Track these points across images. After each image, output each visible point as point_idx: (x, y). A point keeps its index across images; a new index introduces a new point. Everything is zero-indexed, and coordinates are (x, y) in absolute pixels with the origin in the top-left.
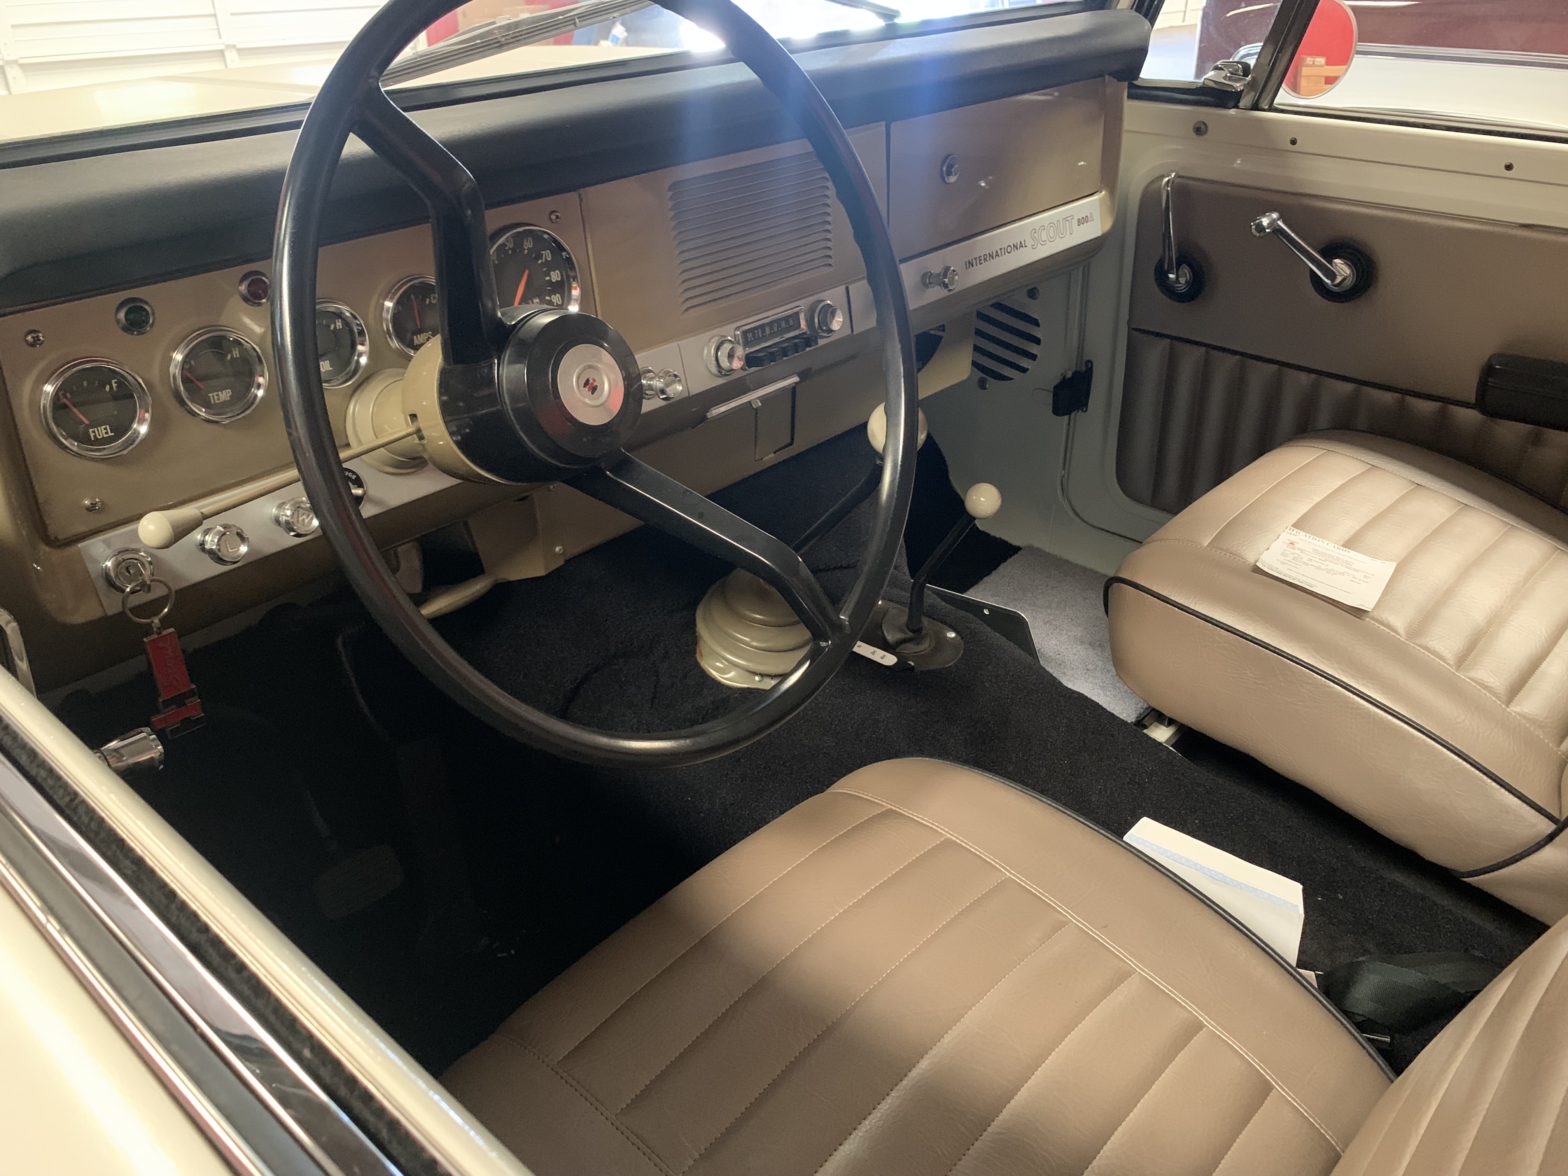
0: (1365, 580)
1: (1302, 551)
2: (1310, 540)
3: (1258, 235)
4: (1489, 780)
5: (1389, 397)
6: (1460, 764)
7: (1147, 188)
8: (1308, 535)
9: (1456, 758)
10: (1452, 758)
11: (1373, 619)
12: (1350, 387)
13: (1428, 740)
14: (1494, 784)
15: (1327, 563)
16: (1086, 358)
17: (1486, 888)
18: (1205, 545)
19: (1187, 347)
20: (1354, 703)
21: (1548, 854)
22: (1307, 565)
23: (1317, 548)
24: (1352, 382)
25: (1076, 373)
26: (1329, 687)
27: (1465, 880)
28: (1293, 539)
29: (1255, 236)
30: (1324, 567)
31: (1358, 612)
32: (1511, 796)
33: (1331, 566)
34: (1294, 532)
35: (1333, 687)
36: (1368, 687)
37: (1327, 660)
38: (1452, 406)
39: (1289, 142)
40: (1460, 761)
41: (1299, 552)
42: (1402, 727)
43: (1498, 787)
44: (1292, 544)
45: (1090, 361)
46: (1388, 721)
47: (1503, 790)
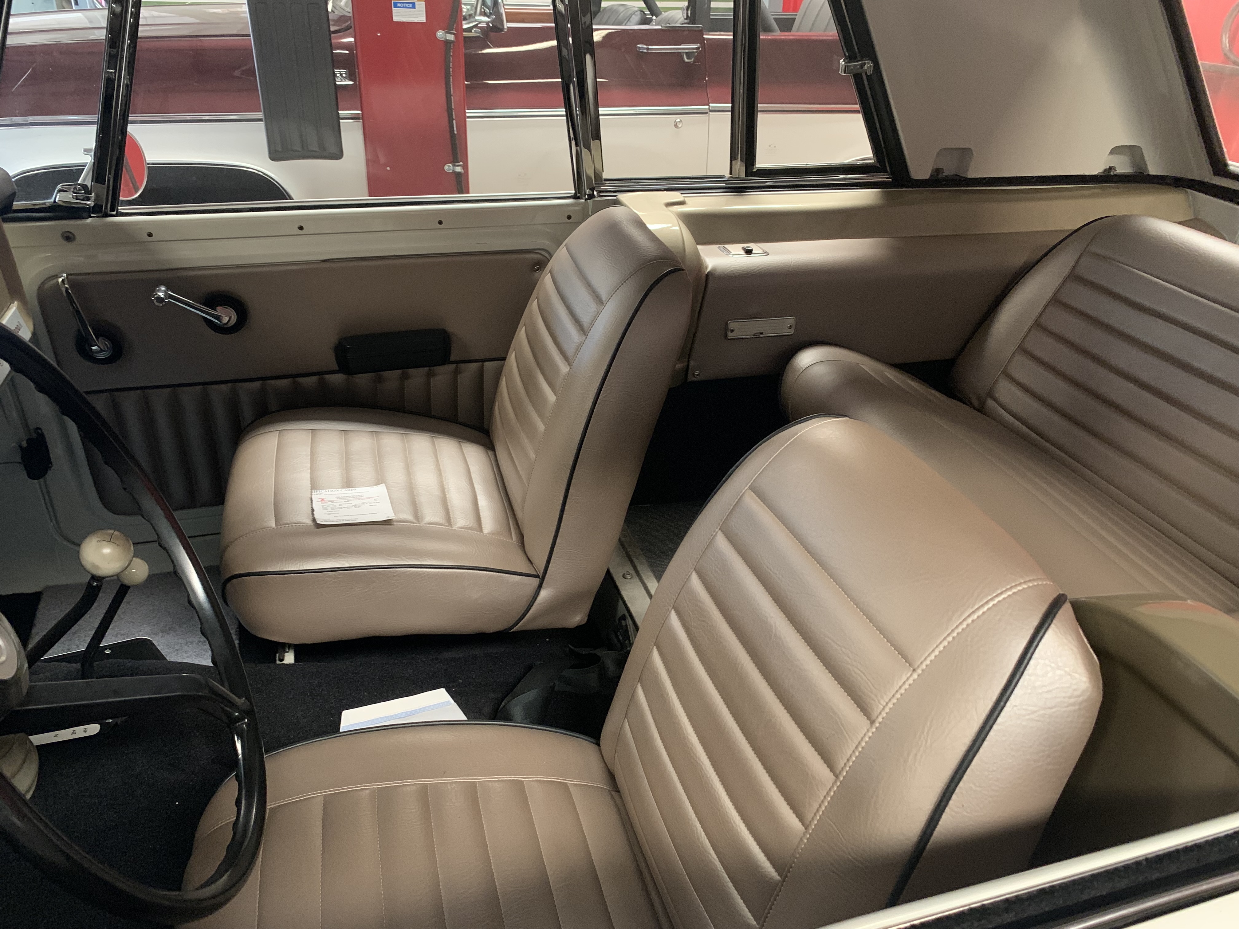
0: (376, 501)
1: (332, 502)
2: (330, 493)
3: (161, 305)
4: (504, 575)
5: (286, 382)
6: (489, 574)
7: (40, 288)
8: (327, 490)
9: (485, 572)
10: (483, 574)
11: (397, 521)
12: (257, 384)
13: (469, 571)
14: (507, 575)
15: (350, 502)
16: (32, 427)
17: (524, 629)
18: (274, 525)
19: (125, 394)
20: (424, 573)
21: (544, 594)
22: (341, 508)
23: (338, 496)
24: (258, 381)
25: (29, 441)
26: (406, 572)
27: (512, 630)
28: (322, 496)
29: (158, 306)
30: (351, 505)
31: (388, 522)
32: (516, 576)
33: (354, 502)
34: (318, 493)
35: (410, 571)
36: (426, 560)
37: (398, 557)
38: (325, 376)
39: (146, 235)
40: (488, 572)
41: (330, 503)
42: (454, 572)
43: (509, 575)
44: (323, 500)
45: (38, 428)
46: (446, 572)
47: (512, 576)
